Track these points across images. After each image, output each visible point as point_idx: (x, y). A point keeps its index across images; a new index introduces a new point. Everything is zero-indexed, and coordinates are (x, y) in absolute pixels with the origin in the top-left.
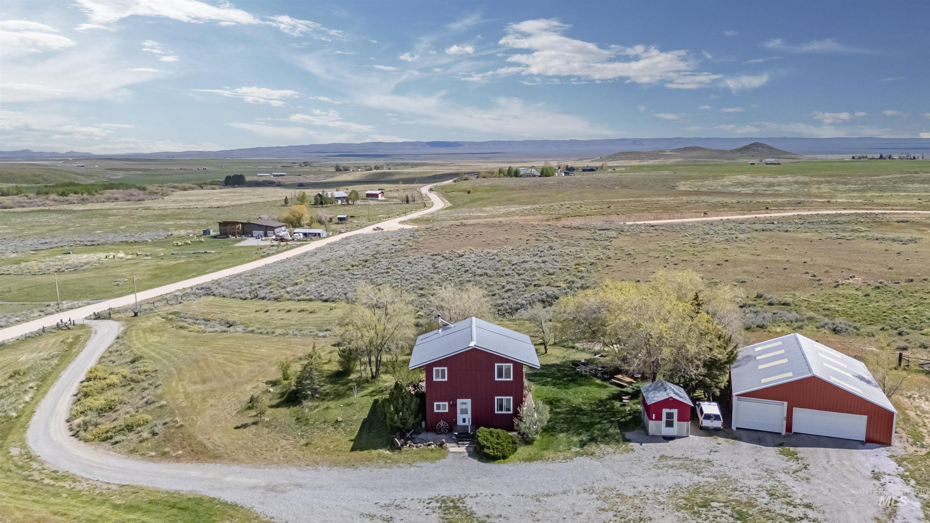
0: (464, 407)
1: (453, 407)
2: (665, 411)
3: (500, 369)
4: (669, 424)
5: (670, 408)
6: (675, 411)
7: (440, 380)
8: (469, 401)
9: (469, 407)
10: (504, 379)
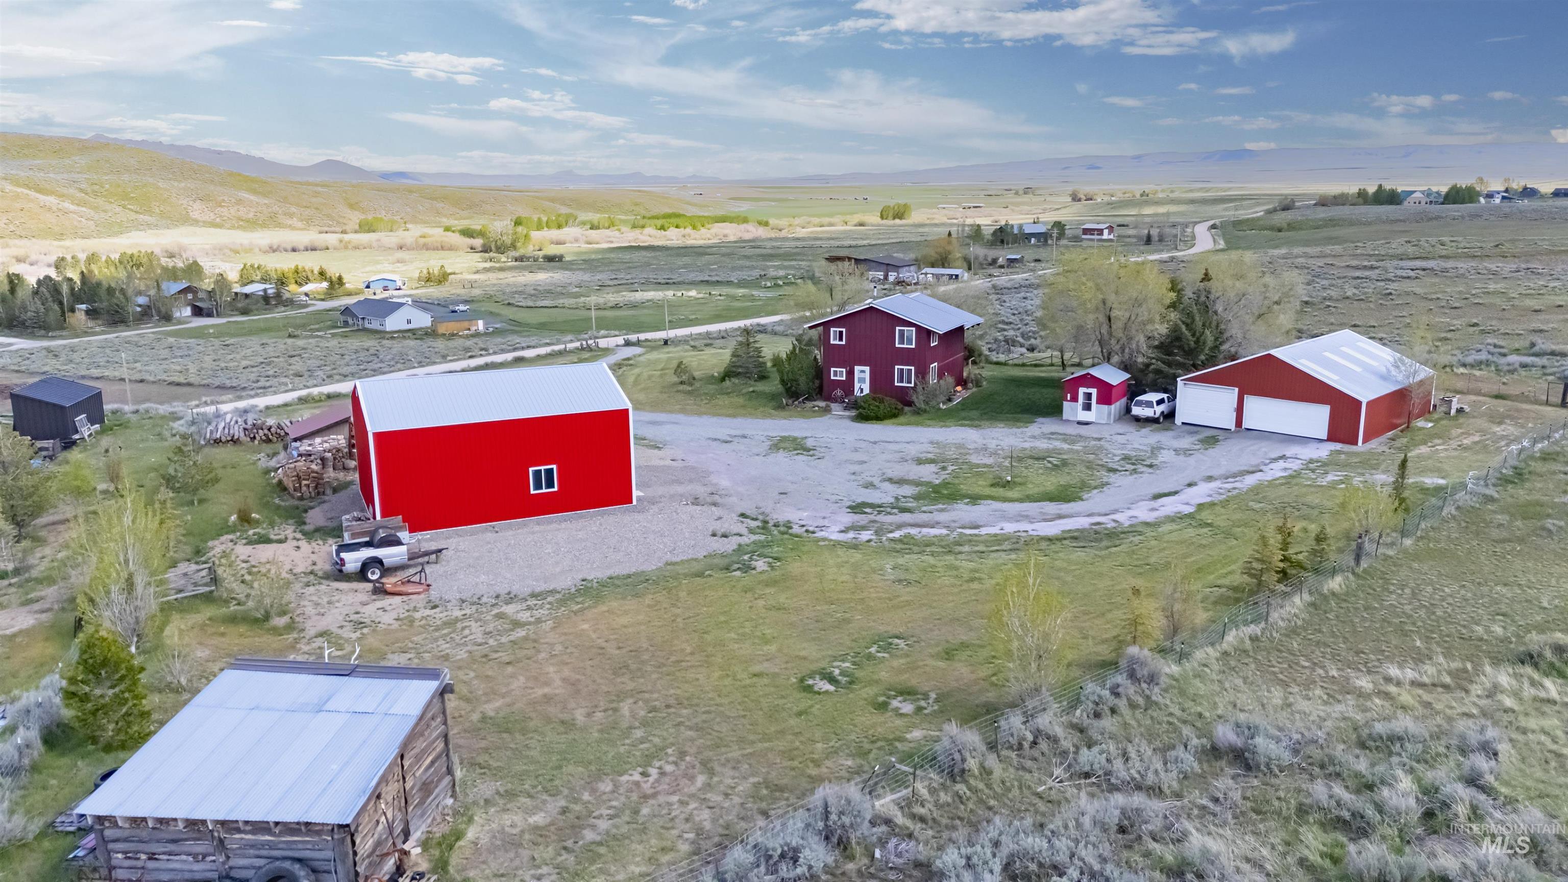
0: (862, 375)
1: (851, 373)
2: (1082, 391)
3: (902, 333)
4: (1087, 407)
5: (1088, 387)
6: (1094, 391)
7: (837, 342)
8: (867, 369)
9: (867, 376)
10: (905, 346)
